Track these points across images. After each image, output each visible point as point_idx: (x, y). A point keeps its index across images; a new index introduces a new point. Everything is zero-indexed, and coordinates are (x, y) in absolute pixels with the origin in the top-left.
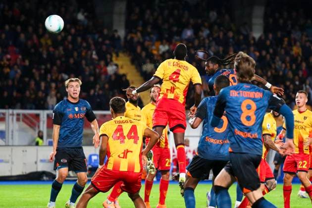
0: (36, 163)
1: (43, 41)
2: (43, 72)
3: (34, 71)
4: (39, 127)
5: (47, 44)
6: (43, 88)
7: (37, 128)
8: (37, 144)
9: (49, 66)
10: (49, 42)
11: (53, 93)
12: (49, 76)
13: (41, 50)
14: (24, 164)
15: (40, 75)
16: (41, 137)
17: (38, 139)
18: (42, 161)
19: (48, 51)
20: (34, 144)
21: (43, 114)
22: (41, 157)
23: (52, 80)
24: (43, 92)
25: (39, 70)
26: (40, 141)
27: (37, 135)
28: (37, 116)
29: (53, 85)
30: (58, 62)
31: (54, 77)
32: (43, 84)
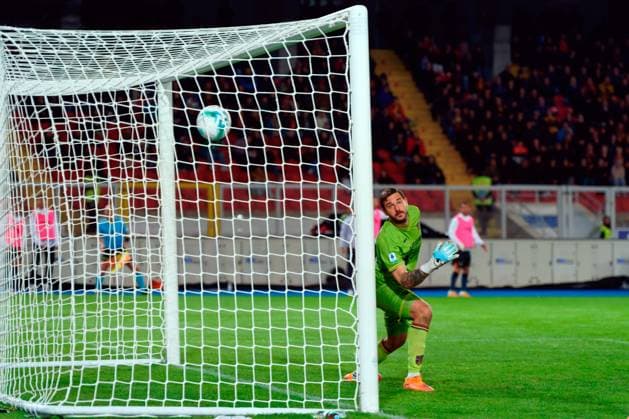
0: (611, 264)
1: (602, 87)
2: (604, 131)
3: (592, 130)
4: (604, 211)
5: (607, 91)
6: (605, 155)
7: (600, 212)
8: (603, 236)
9: (612, 123)
10: (611, 88)
11: (620, 161)
12: (614, 138)
13: (600, 100)
14: (595, 265)
15: (601, 136)
16: (608, 226)
17: (604, 229)
18: (620, 261)
19: (610, 101)
20: (598, 235)
21: (611, 193)
22: (618, 256)
23: (618, 143)
24: (605, 160)
25: (598, 128)
26: (607, 231)
27: (601, 222)
28: (601, 195)
29: (619, 150)
30: (625, 117)
31: (620, 139)
32: (605, 149)
